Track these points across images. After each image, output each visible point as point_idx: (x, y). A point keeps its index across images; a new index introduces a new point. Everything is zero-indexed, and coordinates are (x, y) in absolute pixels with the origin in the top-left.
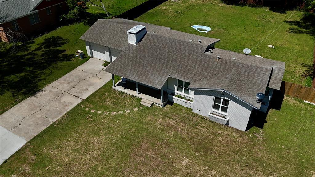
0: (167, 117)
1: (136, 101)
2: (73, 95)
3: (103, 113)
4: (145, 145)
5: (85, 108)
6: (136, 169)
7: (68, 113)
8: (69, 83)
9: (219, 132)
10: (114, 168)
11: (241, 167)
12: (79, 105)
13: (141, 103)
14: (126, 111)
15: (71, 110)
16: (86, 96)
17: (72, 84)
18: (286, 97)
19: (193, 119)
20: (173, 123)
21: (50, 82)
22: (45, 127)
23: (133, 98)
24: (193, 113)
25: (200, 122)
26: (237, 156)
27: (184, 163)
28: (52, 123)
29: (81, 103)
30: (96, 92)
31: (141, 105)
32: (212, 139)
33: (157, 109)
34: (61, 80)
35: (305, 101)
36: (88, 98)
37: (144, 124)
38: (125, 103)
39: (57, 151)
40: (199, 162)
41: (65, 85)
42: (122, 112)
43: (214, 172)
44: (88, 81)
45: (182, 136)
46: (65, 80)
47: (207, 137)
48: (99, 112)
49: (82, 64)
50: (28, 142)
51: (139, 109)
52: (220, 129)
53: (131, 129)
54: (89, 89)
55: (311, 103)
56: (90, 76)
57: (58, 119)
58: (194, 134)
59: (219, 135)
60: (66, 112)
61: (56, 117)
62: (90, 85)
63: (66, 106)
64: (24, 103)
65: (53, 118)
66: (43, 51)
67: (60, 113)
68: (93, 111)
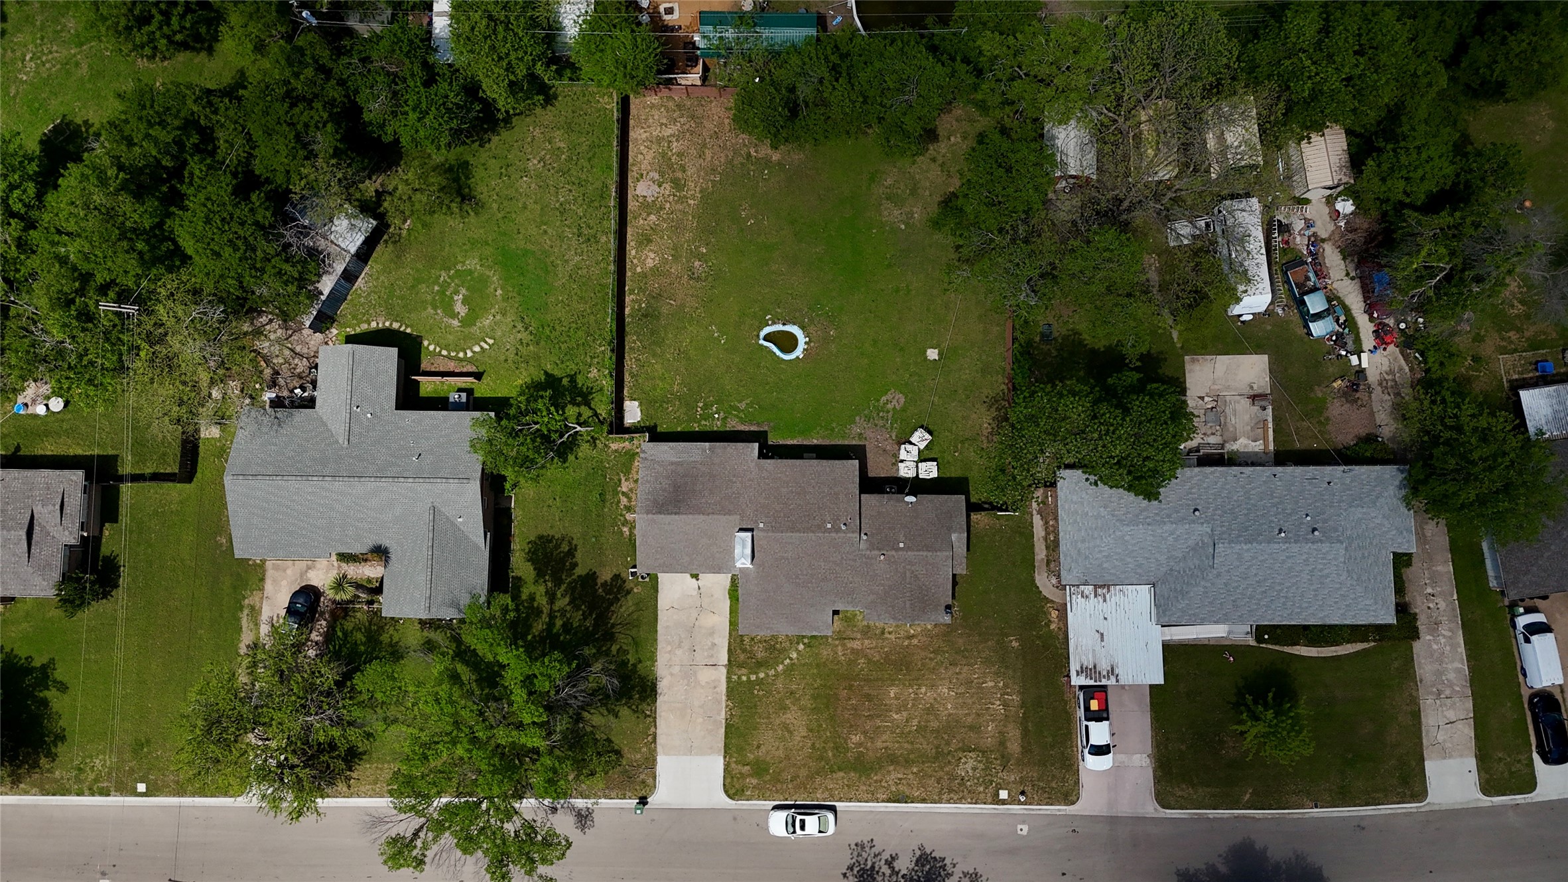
2: (705, 665)
3: (767, 675)
4: (843, 694)
5: (739, 678)
7: (728, 697)
8: (679, 646)
10: (831, 738)
12: (729, 679)
15: (727, 692)
16: (723, 658)
17: (685, 646)
21: (653, 658)
22: (723, 730)
28: (724, 721)
29: (728, 673)
30: (729, 643)
34: (663, 645)
35: (998, 514)
36: (729, 660)
37: (825, 665)
39: (763, 750)
40: (904, 685)
41: (679, 652)
42: (788, 660)
44: (700, 627)
45: (875, 660)
46: (669, 643)
48: (762, 676)
49: (657, 591)
50: (725, 757)
51: (804, 644)
53: (815, 681)
54: (716, 641)
56: (694, 615)
57: (724, 712)
60: (724, 698)
61: (721, 710)
62: (711, 633)
63: (715, 687)
65: (719, 714)
66: (563, 596)
67: (719, 702)
68: (753, 678)
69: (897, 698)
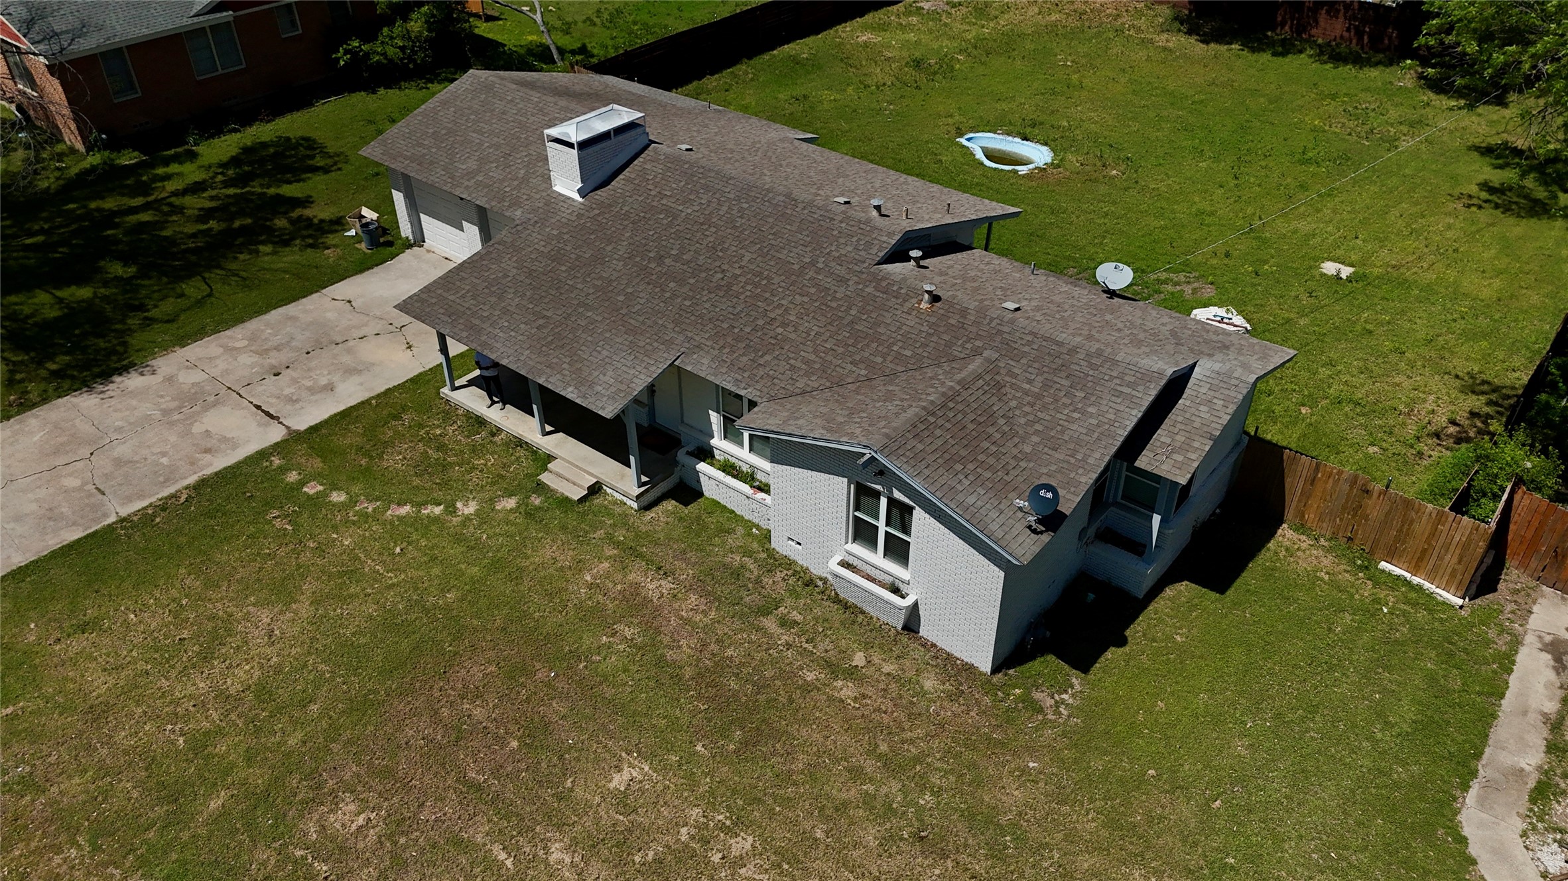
0: (641, 556)
1: (527, 465)
2: (258, 407)
3: (351, 503)
4: (475, 672)
5: (283, 470)
6: (387, 773)
7: (203, 483)
8: (264, 353)
9: (859, 659)
10: (288, 755)
11: (889, 840)
12: (263, 454)
13: (545, 478)
14: (459, 505)
15: (216, 474)
16: (311, 416)
17: (274, 359)
18: (1290, 534)
19: (758, 581)
20: (655, 587)
21: (183, 340)
22: (76, 535)
23: (521, 452)
24: (772, 554)
25: (789, 602)
26: (895, 786)
27: (618, 781)
28: (112, 519)
29: (276, 445)
30: (363, 403)
31: (541, 488)
32: (807, 688)
33: (610, 514)
34: (237, 335)
35: (1383, 565)
36: (314, 429)
37: (517, 576)
38: (474, 468)
39: (78, 643)
40: (693, 785)
41: (246, 359)
42: (438, 510)
43: (742, 844)
44: (350, 351)
45: (670, 655)
46: (253, 338)
47: (787, 676)
48: (338, 497)
49: (361, 271)
51: (522, 504)
52: (867, 646)
53: (443, 591)
54: (340, 387)
55: (1416, 580)
56: (369, 330)
57: (145, 503)
58: (729, 652)
59: (852, 673)
60: (192, 479)
61: (141, 497)
62: (350, 371)
63: (207, 451)
64: (37, 417)
65: (129, 500)
66: (212, 198)
67: (167, 481)
68: (312, 489)
69: (623, 801)
